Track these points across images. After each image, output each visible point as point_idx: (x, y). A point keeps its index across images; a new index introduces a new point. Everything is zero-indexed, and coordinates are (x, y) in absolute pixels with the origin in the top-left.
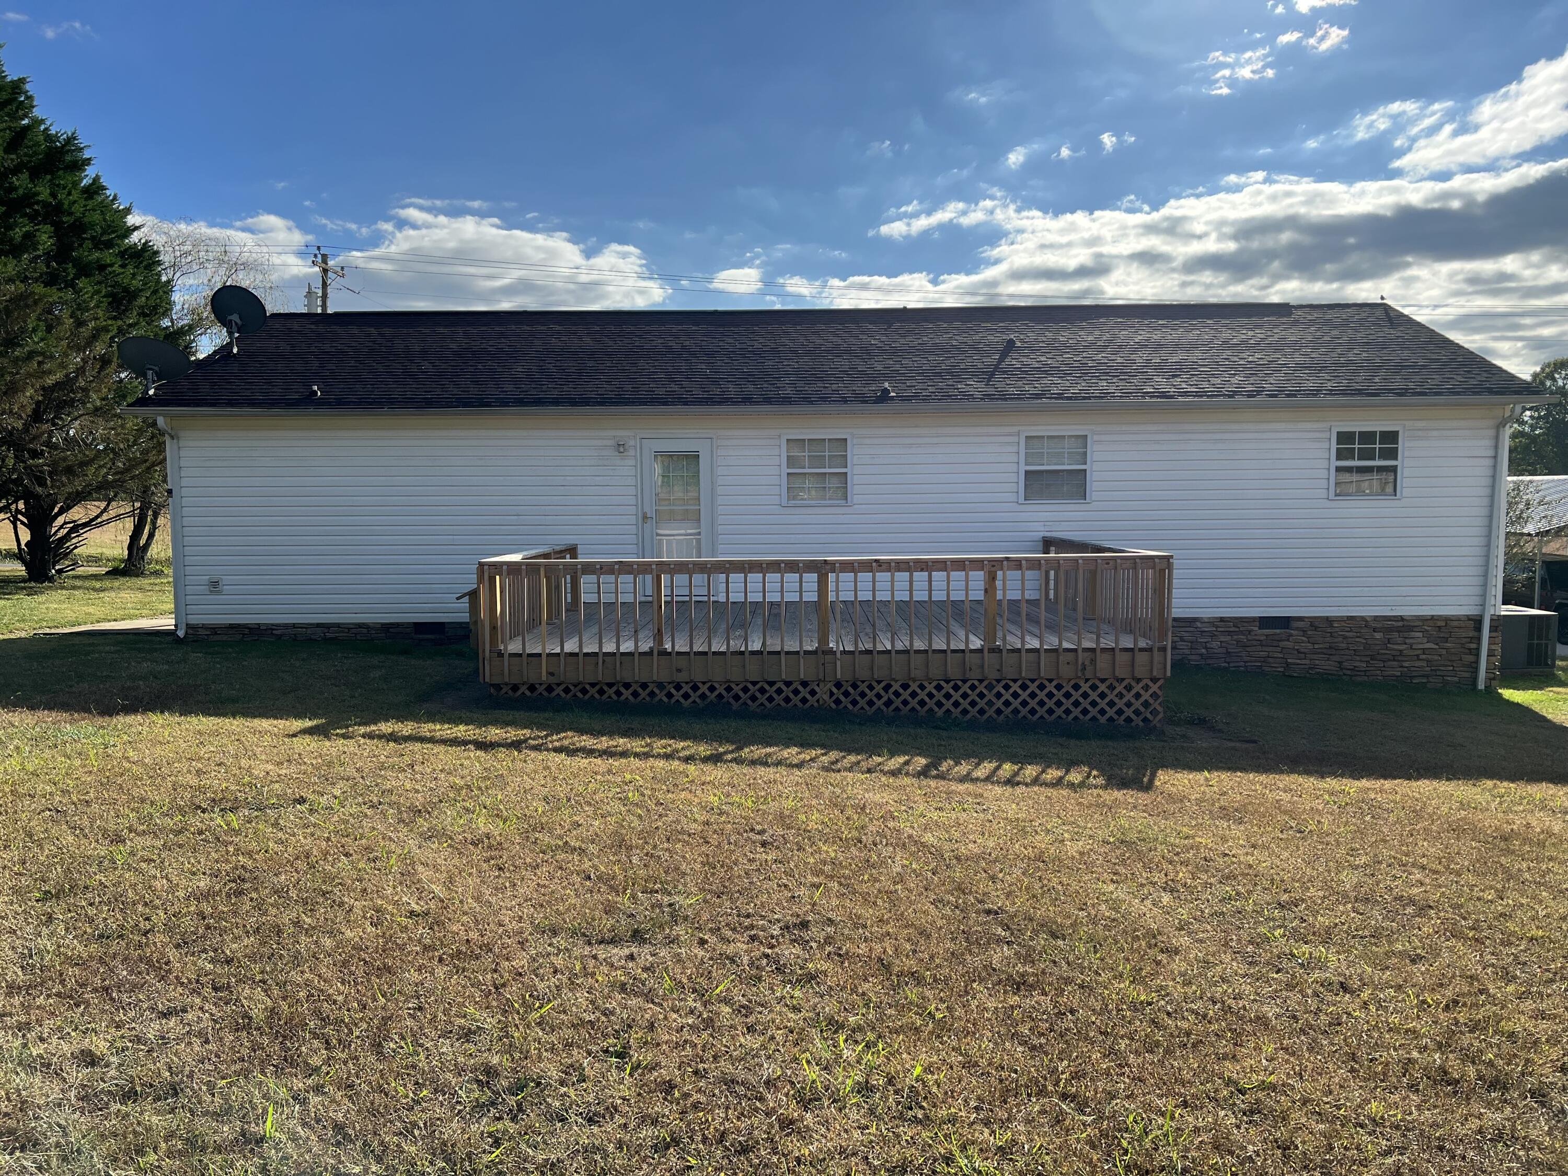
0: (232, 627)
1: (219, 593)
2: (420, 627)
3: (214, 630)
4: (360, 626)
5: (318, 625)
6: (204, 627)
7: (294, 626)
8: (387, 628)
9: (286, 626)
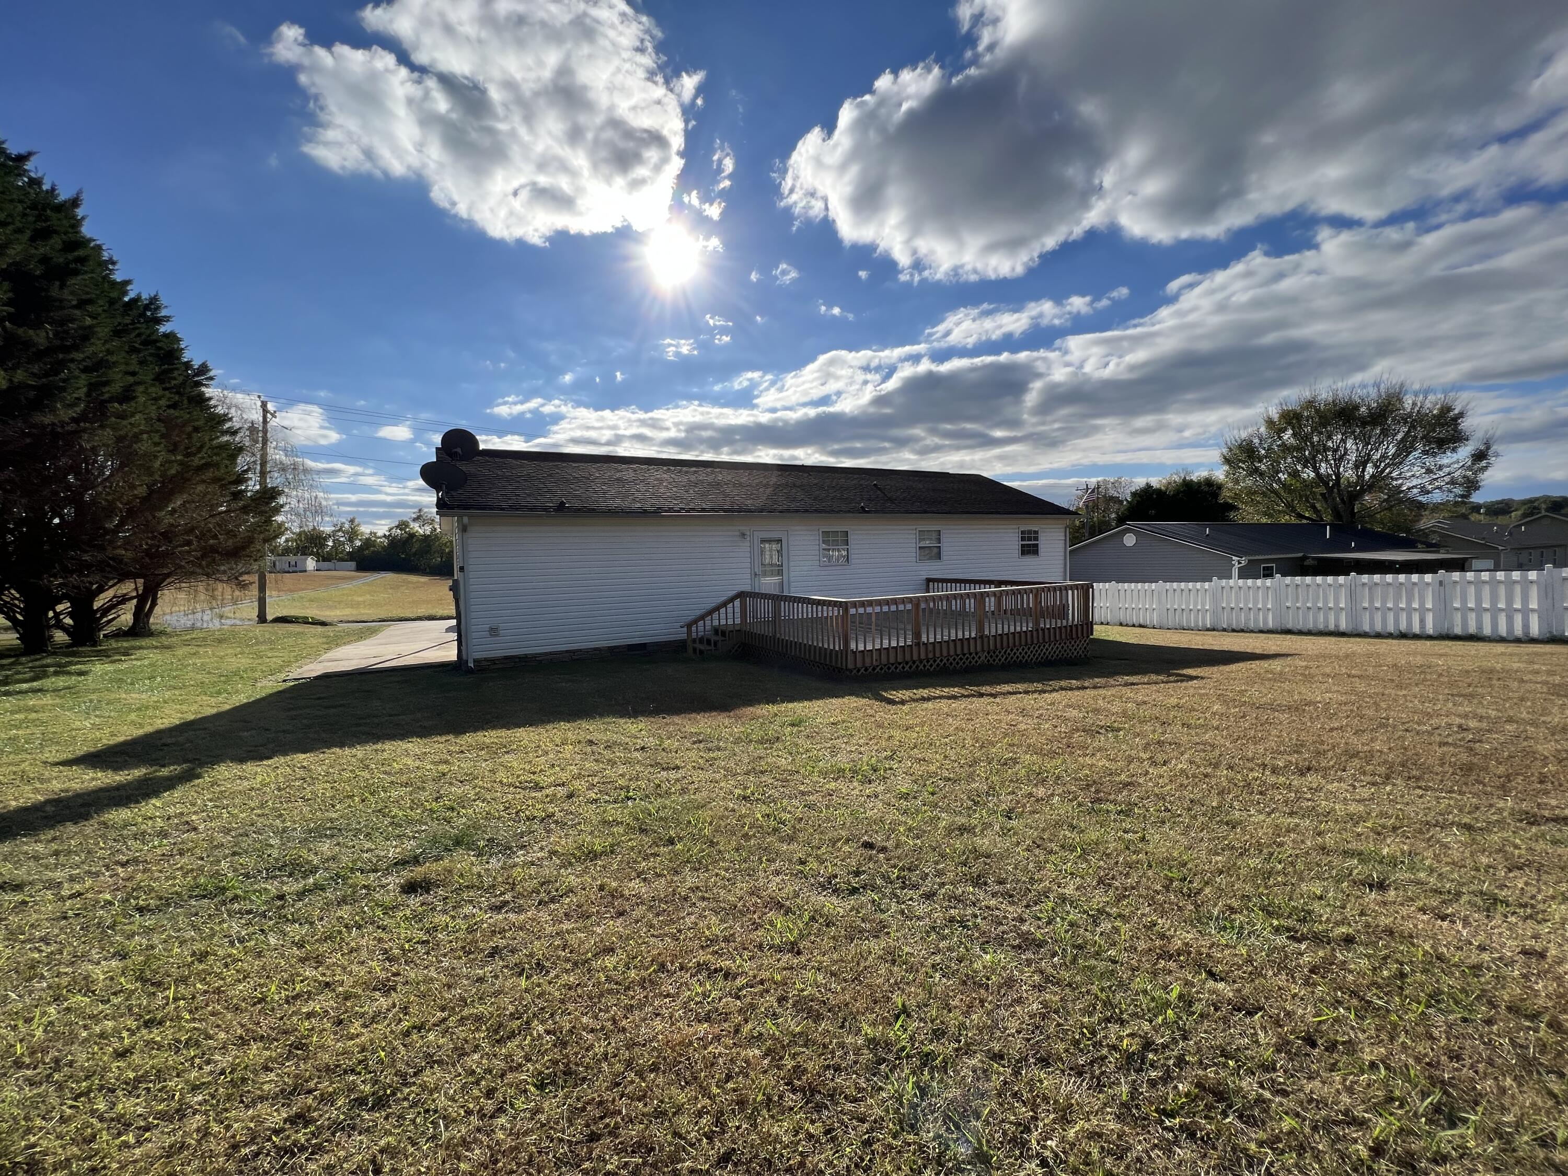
0: (506, 658)
1: (497, 635)
2: (631, 647)
3: (493, 661)
4: (595, 649)
5: (567, 651)
6: (486, 660)
7: (551, 653)
8: (612, 649)
9: (546, 654)
